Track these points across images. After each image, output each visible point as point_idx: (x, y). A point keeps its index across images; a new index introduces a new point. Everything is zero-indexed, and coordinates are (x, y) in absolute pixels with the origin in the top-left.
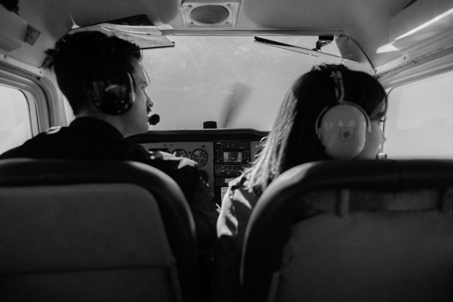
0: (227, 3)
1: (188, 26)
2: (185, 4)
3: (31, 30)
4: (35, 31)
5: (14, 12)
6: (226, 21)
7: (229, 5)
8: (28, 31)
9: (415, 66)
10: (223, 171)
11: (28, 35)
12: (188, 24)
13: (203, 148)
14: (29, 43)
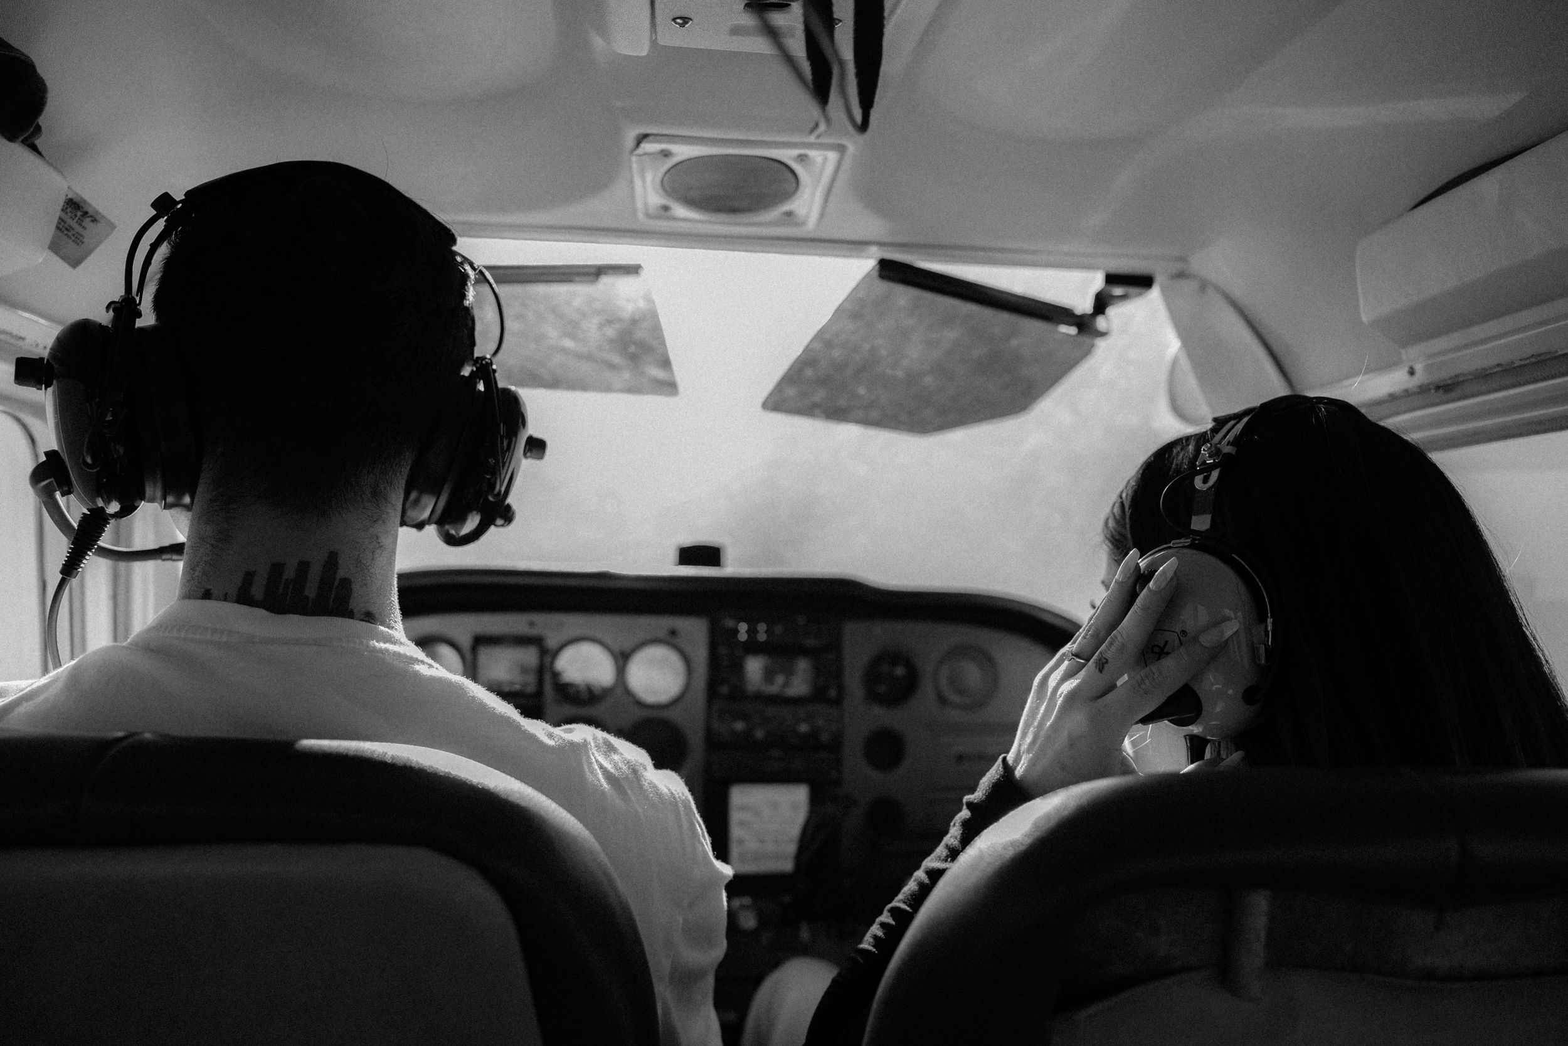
0: (795, 152)
1: (649, 216)
2: (648, 147)
3: (79, 214)
4: (94, 220)
5: (22, 142)
6: (786, 207)
7: (802, 158)
8: (69, 214)
9: (1447, 402)
10: (739, 726)
11: (66, 232)
12: (651, 211)
13: (671, 639)
14: (64, 258)
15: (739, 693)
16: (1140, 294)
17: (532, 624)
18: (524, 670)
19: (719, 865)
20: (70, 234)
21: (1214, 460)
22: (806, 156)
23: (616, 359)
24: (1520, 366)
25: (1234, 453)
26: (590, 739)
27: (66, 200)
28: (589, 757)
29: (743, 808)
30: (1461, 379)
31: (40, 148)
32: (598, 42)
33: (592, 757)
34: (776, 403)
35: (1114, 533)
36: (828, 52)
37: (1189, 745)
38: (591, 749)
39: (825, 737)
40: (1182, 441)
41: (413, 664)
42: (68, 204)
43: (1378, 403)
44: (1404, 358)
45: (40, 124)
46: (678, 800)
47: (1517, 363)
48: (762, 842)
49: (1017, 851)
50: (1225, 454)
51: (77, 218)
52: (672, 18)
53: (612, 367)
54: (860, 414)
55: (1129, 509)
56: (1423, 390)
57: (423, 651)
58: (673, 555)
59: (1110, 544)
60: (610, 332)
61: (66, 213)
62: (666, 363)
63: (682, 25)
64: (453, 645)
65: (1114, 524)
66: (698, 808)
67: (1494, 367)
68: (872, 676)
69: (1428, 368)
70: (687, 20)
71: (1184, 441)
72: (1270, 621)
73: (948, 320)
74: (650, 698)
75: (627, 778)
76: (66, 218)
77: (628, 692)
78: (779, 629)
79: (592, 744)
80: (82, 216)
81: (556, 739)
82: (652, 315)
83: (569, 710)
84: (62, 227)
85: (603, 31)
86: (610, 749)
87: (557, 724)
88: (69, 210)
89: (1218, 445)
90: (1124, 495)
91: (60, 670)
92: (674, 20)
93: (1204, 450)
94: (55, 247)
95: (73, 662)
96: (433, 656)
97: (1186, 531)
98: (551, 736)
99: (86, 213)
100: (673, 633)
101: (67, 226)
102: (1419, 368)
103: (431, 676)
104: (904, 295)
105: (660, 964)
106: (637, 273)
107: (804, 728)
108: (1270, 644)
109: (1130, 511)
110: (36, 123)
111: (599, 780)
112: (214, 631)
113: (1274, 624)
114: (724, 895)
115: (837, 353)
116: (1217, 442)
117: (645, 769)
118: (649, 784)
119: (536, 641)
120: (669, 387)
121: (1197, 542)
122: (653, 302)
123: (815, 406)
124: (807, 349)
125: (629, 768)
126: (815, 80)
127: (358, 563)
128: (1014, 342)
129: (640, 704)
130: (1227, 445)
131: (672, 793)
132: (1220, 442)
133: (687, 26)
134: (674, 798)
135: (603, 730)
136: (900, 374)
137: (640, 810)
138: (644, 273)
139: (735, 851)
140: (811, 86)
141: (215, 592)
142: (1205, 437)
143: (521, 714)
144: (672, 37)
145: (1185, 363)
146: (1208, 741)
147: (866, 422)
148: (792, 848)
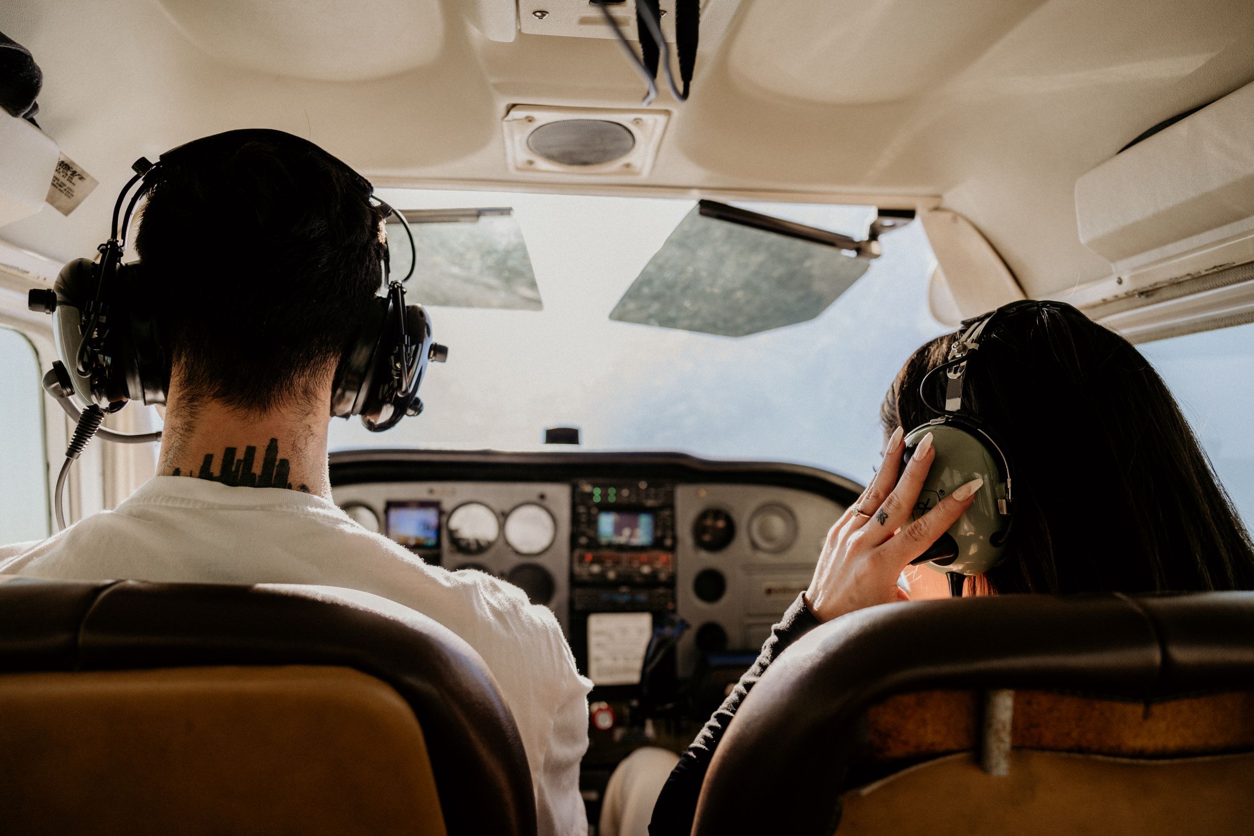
0: (633, 116)
1: (518, 169)
2: (515, 114)
3: (69, 173)
4: (81, 178)
5: (24, 117)
6: (625, 160)
7: (637, 121)
8: (62, 174)
9: (1148, 305)
10: (596, 569)
11: (59, 187)
12: (520, 165)
13: (541, 501)
14: (58, 208)
15: (594, 544)
16: (905, 224)
17: (431, 491)
18: (426, 527)
19: (582, 679)
20: (62, 189)
21: (962, 355)
22: (640, 119)
23: (494, 282)
24: (1205, 275)
25: (977, 349)
26: (479, 581)
27: (59, 162)
28: (478, 595)
29: (600, 633)
30: (1159, 286)
31: (38, 122)
32: (474, 32)
33: (481, 595)
34: (620, 315)
35: (887, 414)
36: (657, 37)
37: (950, 580)
38: (480, 589)
39: (663, 576)
40: (938, 340)
41: (339, 524)
42: (60, 165)
43: (1094, 306)
44: (1114, 270)
45: (37, 102)
46: (549, 628)
47: (1204, 273)
48: (615, 659)
49: (814, 663)
50: (970, 350)
51: (68, 177)
52: (533, 12)
53: (490, 287)
54: (686, 322)
55: (898, 395)
56: (1129, 295)
57: (347, 513)
58: (542, 436)
59: (885, 424)
60: (490, 261)
61: (59, 173)
62: (533, 285)
63: (541, 18)
64: (369, 508)
65: (889, 408)
66: (564, 634)
67: (1184, 276)
68: (699, 529)
69: (1133, 278)
70: (544, 13)
71: (939, 341)
72: (1009, 480)
73: (755, 247)
74: (524, 548)
75: (508, 612)
76: (60, 176)
77: (507, 544)
78: (625, 493)
79: (481, 586)
80: (72, 175)
81: (452, 582)
82: (521, 248)
83: (461, 558)
84: (56, 184)
85: (478, 22)
86: (496, 588)
87: (454, 569)
88: (61, 170)
89: (965, 343)
90: (894, 385)
91: (63, 532)
92: (534, 13)
93: (953, 347)
94: (51, 200)
95: (73, 526)
96: (355, 518)
97: (942, 412)
98: (447, 579)
99: (74, 172)
100: (542, 497)
101: (59, 182)
102: (1125, 278)
103: (353, 533)
104: (719, 228)
105: (535, 757)
106: (509, 214)
107: (646, 570)
108: (1010, 498)
109: (899, 397)
110: (34, 102)
111: (485, 613)
112: (183, 500)
113: (1012, 482)
114: (586, 702)
115: (668, 275)
116: (964, 340)
117: (523, 604)
118: (526, 616)
119: (435, 505)
120: (536, 303)
121: (950, 420)
122: (521, 236)
123: (651, 316)
124: (643, 272)
125: (510, 604)
126: (646, 59)
127: (294, 447)
128: (808, 264)
129: (517, 553)
130: (972, 342)
131: (544, 624)
132: (966, 341)
133: (544, 18)
134: (546, 627)
135: (490, 574)
136: (717, 290)
137: (519, 637)
138: (515, 214)
139: (593, 667)
140: (643, 64)
141: (182, 469)
142: (955, 337)
143: (425, 562)
144: (533, 27)
145: (942, 278)
146: (965, 577)
147: (691, 328)
148: (638, 664)
